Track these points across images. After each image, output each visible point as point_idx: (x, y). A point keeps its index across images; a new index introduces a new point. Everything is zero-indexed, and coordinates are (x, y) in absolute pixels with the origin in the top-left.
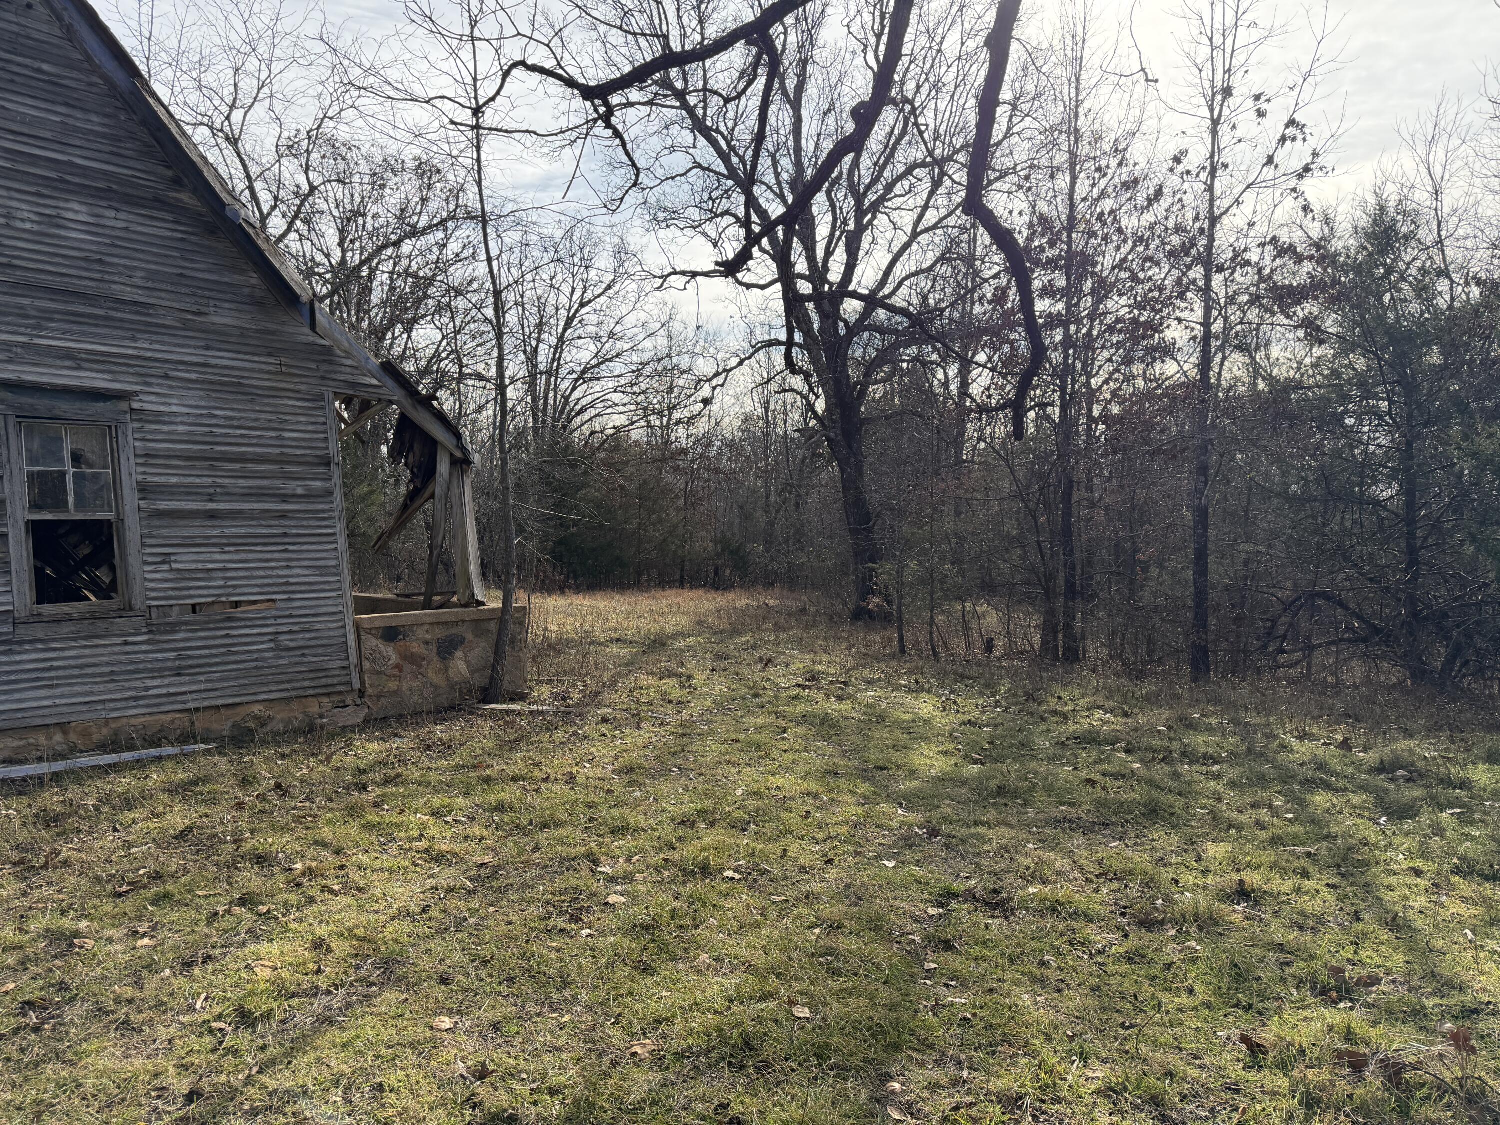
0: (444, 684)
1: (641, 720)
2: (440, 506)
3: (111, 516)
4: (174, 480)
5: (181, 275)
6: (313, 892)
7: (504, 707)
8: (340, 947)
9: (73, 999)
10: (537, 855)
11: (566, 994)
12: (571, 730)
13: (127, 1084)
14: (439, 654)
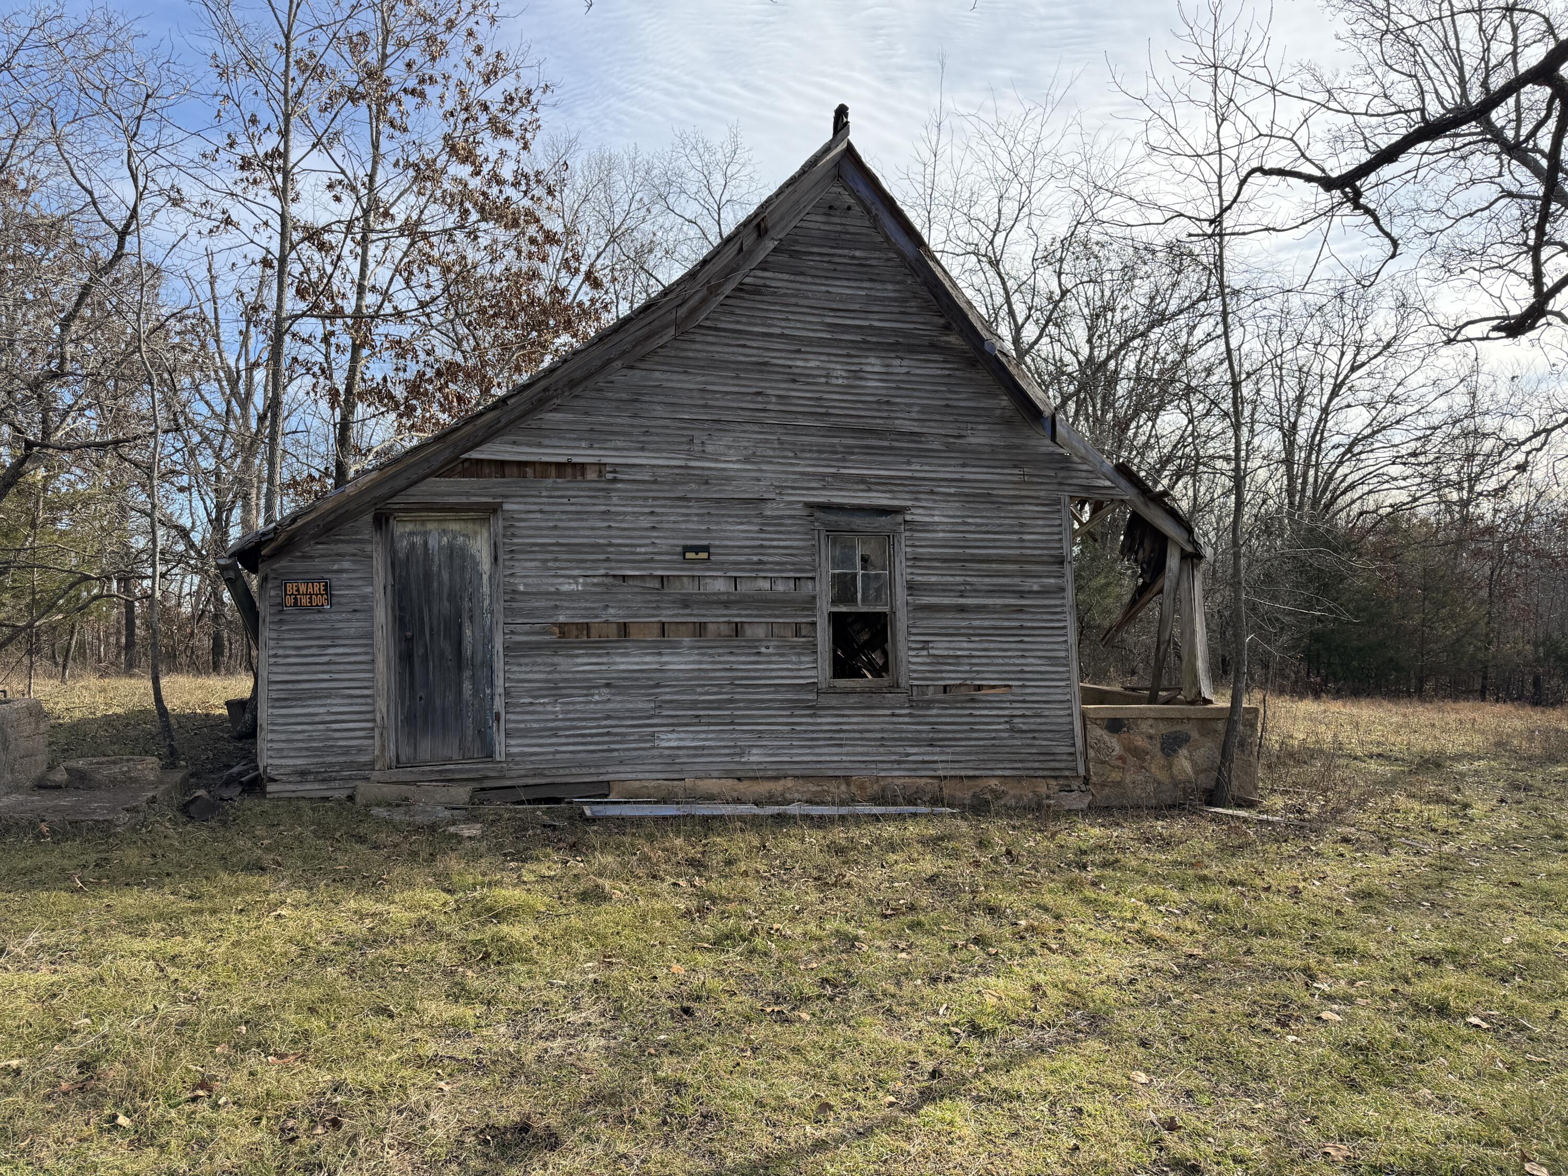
0: (1167, 781)
1: (1391, 846)
2: (1168, 602)
3: (886, 609)
4: (933, 579)
5: (947, 406)
6: (1036, 946)
7: (1230, 812)
8: (1055, 995)
9: (854, 984)
10: (1250, 958)
11: (1263, 1085)
12: (1304, 844)
13: (890, 1052)
14: (1163, 750)
